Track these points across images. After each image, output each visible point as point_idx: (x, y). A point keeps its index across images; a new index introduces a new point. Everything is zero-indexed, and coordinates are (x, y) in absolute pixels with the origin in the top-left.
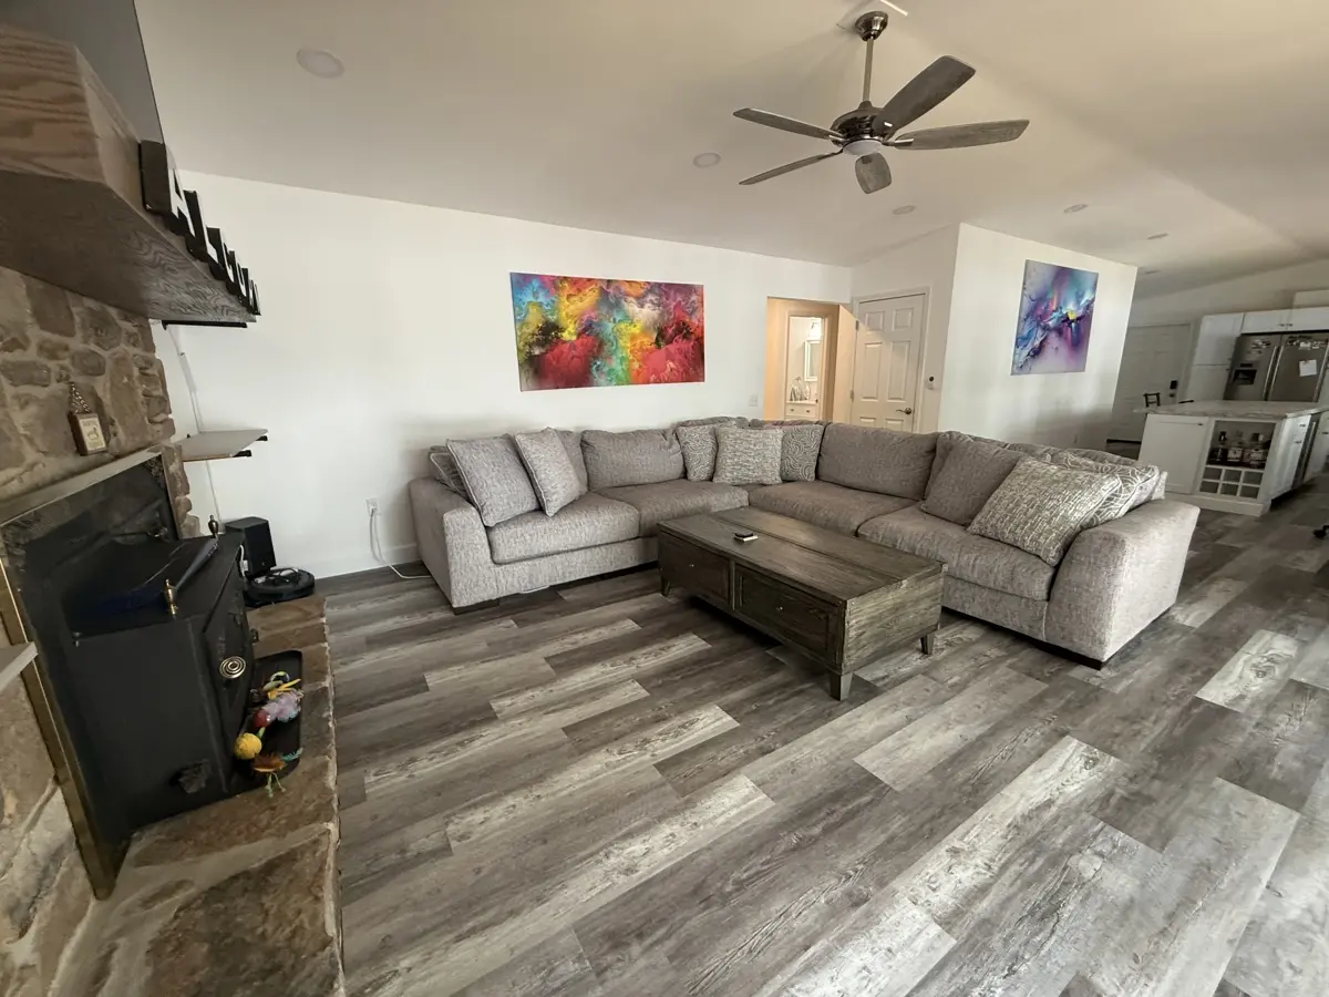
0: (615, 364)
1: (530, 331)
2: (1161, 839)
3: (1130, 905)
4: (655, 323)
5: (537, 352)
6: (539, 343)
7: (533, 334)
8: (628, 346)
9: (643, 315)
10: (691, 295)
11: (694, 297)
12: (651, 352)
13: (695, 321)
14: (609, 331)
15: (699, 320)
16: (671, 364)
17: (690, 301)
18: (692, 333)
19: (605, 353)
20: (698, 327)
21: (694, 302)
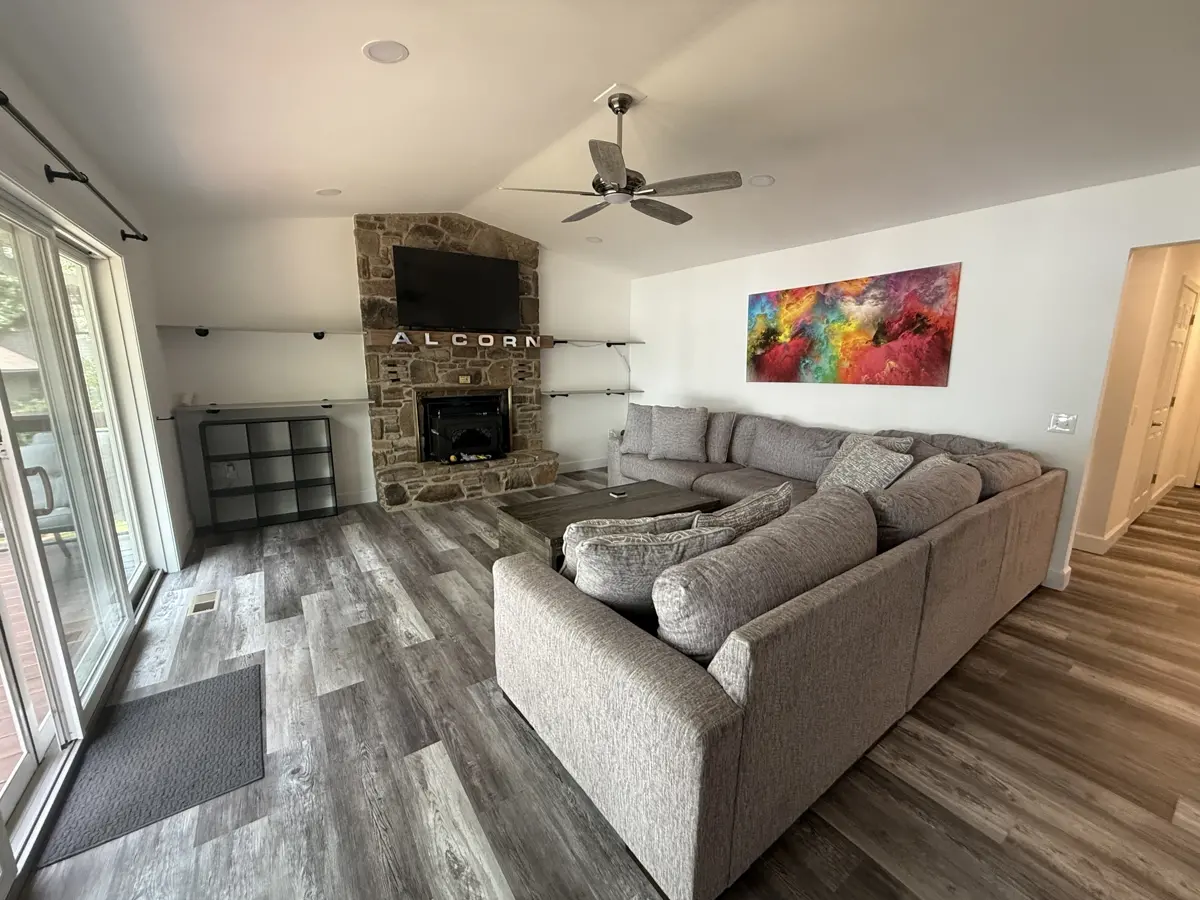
0: (824, 363)
1: (756, 337)
2: (353, 632)
3: (339, 608)
4: (876, 319)
5: (759, 352)
6: (762, 346)
7: (758, 339)
8: (840, 344)
9: (861, 312)
10: (935, 279)
11: (940, 281)
12: (866, 350)
13: (938, 310)
14: (822, 332)
15: (945, 309)
16: (892, 363)
17: (932, 287)
18: (930, 326)
19: (813, 354)
20: (942, 317)
21: (939, 287)
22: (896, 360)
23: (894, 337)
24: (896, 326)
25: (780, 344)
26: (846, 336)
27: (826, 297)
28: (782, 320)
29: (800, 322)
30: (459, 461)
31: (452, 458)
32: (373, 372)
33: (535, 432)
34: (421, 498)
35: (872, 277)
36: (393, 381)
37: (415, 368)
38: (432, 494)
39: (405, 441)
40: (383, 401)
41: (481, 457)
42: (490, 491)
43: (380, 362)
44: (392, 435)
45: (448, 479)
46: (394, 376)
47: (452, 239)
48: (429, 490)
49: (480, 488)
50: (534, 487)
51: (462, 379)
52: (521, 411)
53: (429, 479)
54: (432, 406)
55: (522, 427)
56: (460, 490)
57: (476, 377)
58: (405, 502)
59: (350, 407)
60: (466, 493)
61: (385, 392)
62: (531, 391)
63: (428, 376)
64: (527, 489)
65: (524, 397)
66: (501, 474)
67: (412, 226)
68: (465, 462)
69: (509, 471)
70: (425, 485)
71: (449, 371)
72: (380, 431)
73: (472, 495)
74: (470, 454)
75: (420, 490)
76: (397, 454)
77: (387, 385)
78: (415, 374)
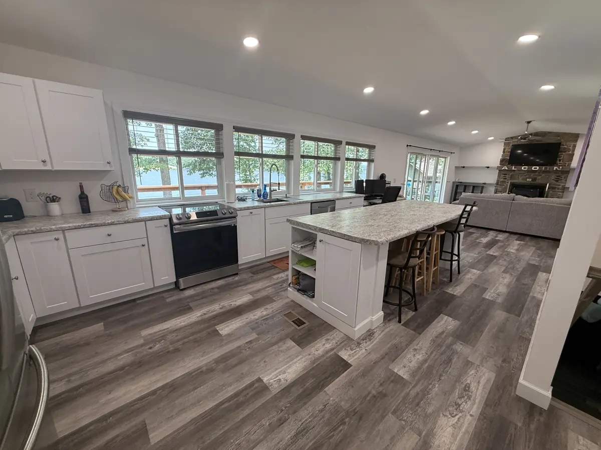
32: (499, 176)
36: (504, 179)
37: (512, 176)
40: (499, 184)
43: (501, 174)
51: (528, 180)
52: (552, 192)
54: (515, 186)
57: (534, 179)
59: (490, 185)
61: (501, 181)
62: (560, 185)
63: (516, 178)
65: (556, 187)
71: (524, 177)
72: (496, 191)
78: (511, 178)
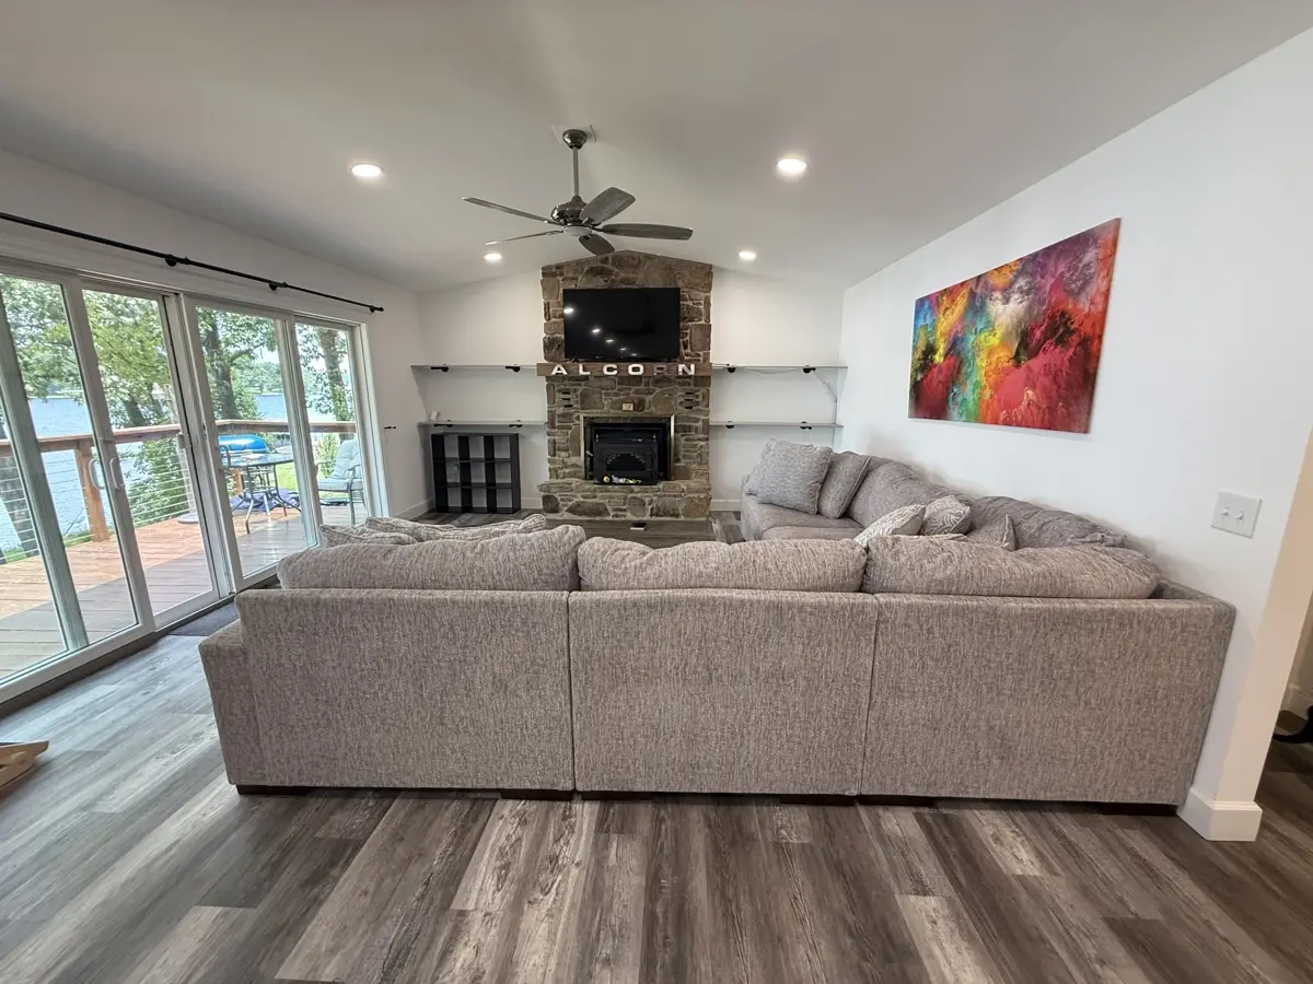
0: (969, 392)
1: (918, 356)
4: (1019, 324)
5: (919, 377)
6: (922, 368)
7: (919, 359)
8: (984, 365)
9: (1006, 312)
10: (1084, 252)
11: (1090, 255)
12: (1007, 372)
13: (1084, 305)
14: (970, 347)
15: (1092, 303)
16: (1030, 392)
17: (1081, 265)
18: (1073, 332)
19: (962, 377)
20: (1087, 316)
21: (1088, 266)
22: (1033, 387)
23: (1033, 354)
24: (1038, 333)
25: (935, 366)
26: (991, 352)
27: (976, 293)
28: (939, 333)
29: (953, 333)
30: (611, 483)
31: (606, 479)
32: (551, 399)
33: (700, 464)
34: (571, 510)
35: (1021, 259)
36: (566, 406)
37: (584, 396)
38: (580, 509)
39: (574, 460)
40: (557, 424)
41: (631, 482)
42: (633, 514)
43: (556, 389)
44: (563, 454)
45: (595, 497)
46: (566, 403)
47: (622, 275)
48: (578, 505)
49: (624, 510)
50: (682, 518)
51: (625, 407)
52: (687, 440)
53: (579, 495)
54: (597, 429)
55: (684, 457)
56: (606, 509)
57: (639, 405)
58: (557, 512)
59: (534, 428)
60: (612, 514)
61: (559, 416)
62: (697, 420)
63: (595, 403)
64: (673, 519)
65: (690, 426)
66: (647, 500)
67: (586, 269)
68: (615, 484)
69: (655, 498)
70: (576, 500)
71: (615, 398)
72: (554, 449)
73: (617, 516)
74: (619, 477)
75: (571, 503)
76: (567, 471)
77: (561, 410)
78: (585, 401)
